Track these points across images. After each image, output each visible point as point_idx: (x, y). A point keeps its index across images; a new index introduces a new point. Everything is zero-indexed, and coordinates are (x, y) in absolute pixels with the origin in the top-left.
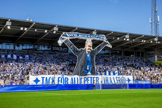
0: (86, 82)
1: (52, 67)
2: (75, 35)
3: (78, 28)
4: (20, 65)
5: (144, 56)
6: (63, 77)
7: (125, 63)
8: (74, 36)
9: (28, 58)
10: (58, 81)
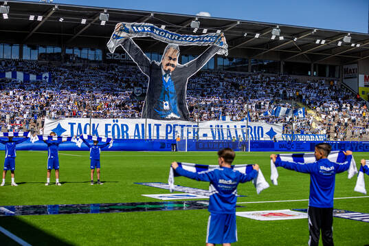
0: (171, 134)
1: (98, 101)
2: (146, 30)
3: (155, 15)
4: (28, 96)
5: (337, 75)
6: (116, 123)
7: (281, 92)
8: (144, 30)
9: (47, 79)
10: (107, 132)
